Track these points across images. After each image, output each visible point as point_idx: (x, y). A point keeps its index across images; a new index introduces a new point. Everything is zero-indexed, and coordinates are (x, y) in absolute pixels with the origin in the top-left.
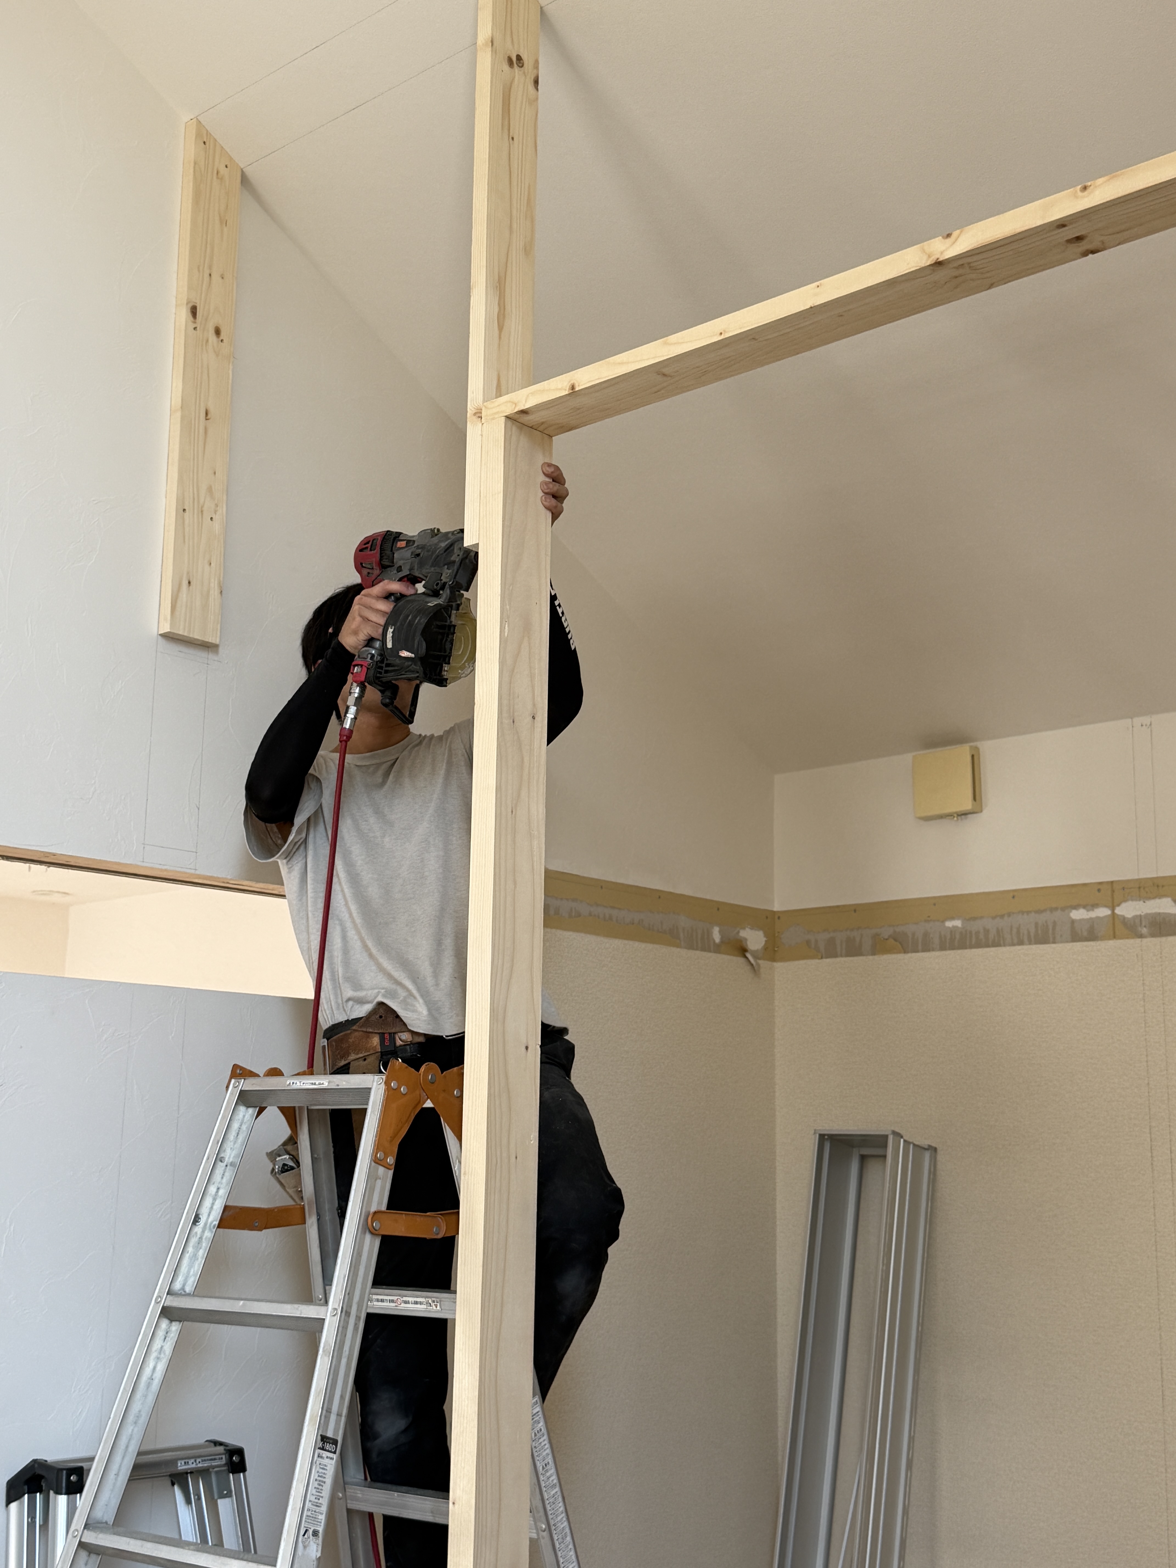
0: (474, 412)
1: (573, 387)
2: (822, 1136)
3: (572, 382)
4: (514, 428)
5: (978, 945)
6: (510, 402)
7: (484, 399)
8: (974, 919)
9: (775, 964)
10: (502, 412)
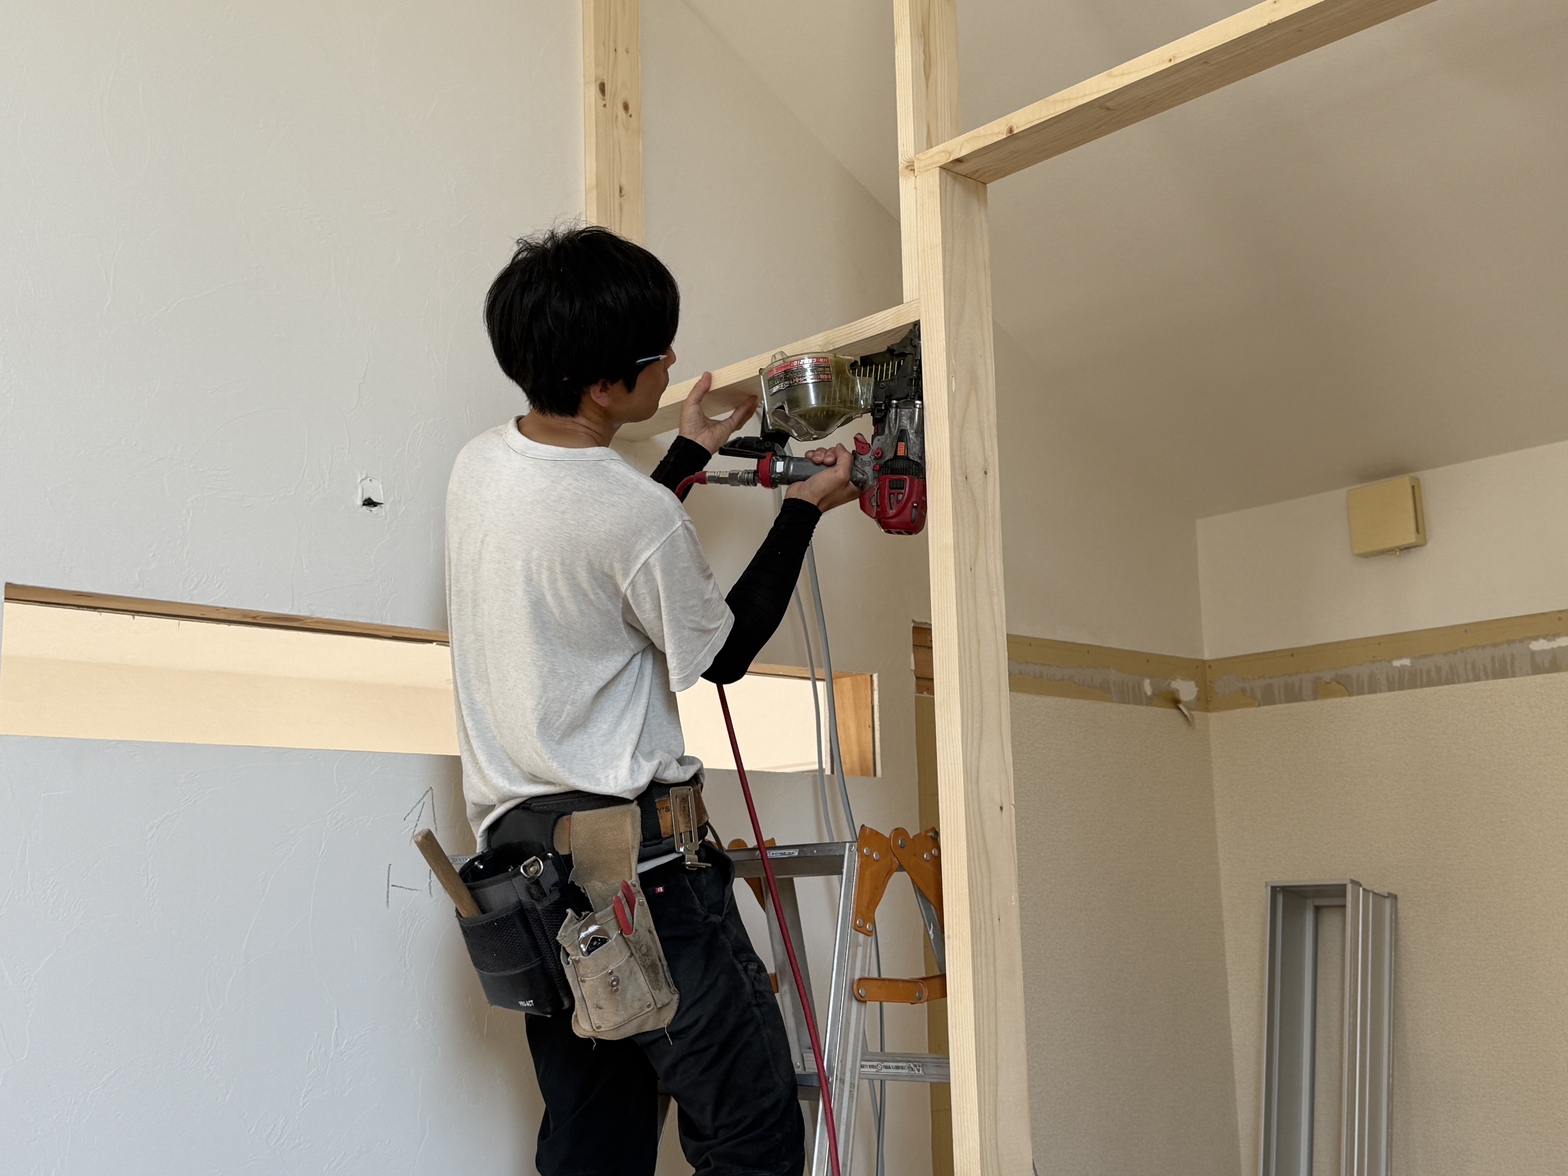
0: (905, 166)
1: (1011, 130)
2: (1274, 888)
3: (1010, 125)
4: (949, 178)
5: (1430, 683)
6: (943, 151)
7: (915, 152)
8: (1425, 656)
9: (1209, 715)
10: (936, 163)
